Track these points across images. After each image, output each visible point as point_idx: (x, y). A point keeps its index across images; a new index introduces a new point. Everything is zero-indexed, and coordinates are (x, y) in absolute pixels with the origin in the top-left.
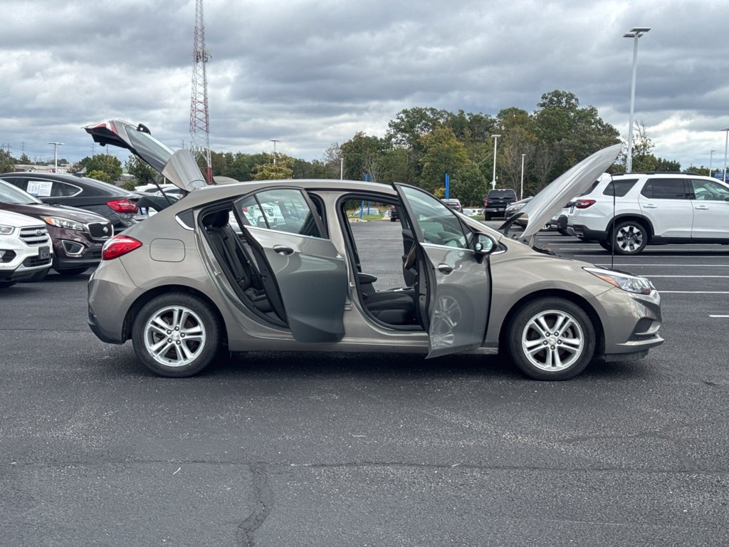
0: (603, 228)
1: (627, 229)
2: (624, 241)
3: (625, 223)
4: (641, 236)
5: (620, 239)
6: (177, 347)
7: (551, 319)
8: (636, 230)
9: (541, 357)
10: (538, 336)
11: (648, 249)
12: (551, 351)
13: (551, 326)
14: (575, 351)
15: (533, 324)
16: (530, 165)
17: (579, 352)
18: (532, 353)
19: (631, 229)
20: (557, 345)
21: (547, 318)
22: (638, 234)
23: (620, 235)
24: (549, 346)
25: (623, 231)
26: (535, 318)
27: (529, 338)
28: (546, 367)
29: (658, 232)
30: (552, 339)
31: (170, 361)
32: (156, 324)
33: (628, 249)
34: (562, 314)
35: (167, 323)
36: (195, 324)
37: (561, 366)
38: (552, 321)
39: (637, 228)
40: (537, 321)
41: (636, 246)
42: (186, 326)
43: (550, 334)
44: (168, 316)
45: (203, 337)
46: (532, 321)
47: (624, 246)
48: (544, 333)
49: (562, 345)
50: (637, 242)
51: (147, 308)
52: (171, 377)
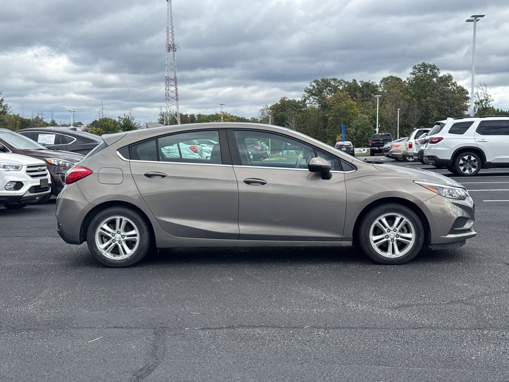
0: (449, 158)
1: (466, 158)
2: (465, 166)
3: (465, 153)
4: (477, 162)
5: (461, 165)
6: (119, 245)
7: (391, 220)
8: (473, 158)
9: (384, 247)
10: (382, 232)
11: (482, 171)
12: (391, 243)
13: (391, 225)
14: (409, 242)
15: (378, 223)
16: (404, 116)
17: (412, 243)
18: (377, 245)
19: (469, 158)
20: (395, 239)
21: (387, 218)
22: (475, 161)
23: (461, 162)
24: (389, 239)
25: (463, 159)
26: (378, 219)
27: (375, 234)
28: (388, 255)
29: (489, 159)
30: (392, 234)
31: (114, 256)
32: (104, 230)
33: (467, 172)
34: (399, 215)
35: (112, 228)
36: (132, 228)
37: (398, 254)
38: (391, 221)
39: (474, 157)
40: (380, 221)
41: (473, 170)
42: (126, 230)
43: (390, 230)
44: (112, 224)
45: (138, 238)
46: (377, 222)
47: (464, 170)
48: (386, 230)
49: (399, 238)
50: (474, 167)
51: (96, 218)
52: (115, 268)
